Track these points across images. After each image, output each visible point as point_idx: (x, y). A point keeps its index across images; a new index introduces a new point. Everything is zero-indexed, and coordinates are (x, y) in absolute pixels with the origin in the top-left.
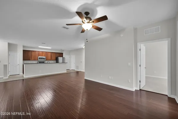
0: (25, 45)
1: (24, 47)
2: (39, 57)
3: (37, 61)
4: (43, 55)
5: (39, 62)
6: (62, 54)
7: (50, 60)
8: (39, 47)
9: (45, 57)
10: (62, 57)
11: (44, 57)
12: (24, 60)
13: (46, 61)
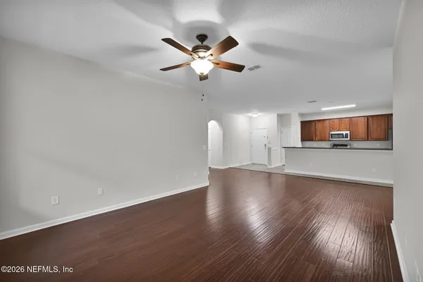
0: (304, 110)
1: (301, 115)
3: (330, 143)
4: (343, 127)
7: (364, 140)
8: (323, 109)
9: (348, 132)
11: (344, 133)
12: (303, 139)
13: (351, 142)
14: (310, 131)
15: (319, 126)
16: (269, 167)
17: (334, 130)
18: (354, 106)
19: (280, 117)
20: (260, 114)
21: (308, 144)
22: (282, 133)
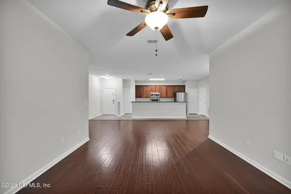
0: (138, 79)
1: (136, 81)
2: (151, 93)
4: (156, 90)
5: (152, 100)
6: (184, 86)
7: (165, 98)
8: (150, 79)
9: (159, 93)
10: (184, 92)
11: (157, 93)
12: (137, 97)
13: (160, 99)
14: (140, 91)
15: (145, 89)
16: (119, 116)
17: (152, 92)
18: (163, 79)
19: (124, 81)
20: (111, 77)
21: (139, 100)
22: (124, 92)
